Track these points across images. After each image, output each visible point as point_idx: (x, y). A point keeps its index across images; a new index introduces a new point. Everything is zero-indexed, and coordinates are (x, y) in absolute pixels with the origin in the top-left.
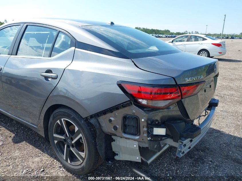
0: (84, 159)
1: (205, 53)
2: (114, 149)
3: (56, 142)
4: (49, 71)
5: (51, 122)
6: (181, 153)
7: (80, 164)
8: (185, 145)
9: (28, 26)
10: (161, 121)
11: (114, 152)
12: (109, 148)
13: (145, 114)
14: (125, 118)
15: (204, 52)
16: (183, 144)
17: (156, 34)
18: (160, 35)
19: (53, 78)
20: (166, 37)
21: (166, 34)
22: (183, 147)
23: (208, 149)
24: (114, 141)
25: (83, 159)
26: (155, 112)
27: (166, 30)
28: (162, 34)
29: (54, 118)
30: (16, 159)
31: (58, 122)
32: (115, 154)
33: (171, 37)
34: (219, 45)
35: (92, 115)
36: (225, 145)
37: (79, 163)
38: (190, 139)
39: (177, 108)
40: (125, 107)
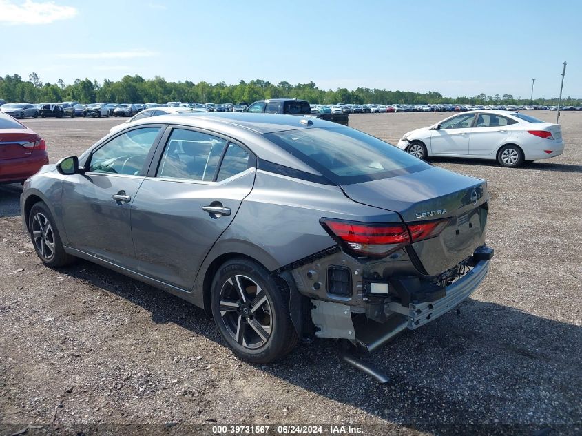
0: (270, 336)
1: (513, 151)
2: (315, 320)
3: (223, 313)
4: (216, 203)
5: (217, 283)
6: (413, 323)
7: (263, 346)
8: (419, 312)
9: (175, 130)
10: (383, 275)
11: (314, 325)
12: (307, 318)
13: (359, 264)
14: (331, 271)
15: (511, 150)
16: (416, 309)
17: (407, 102)
18: (416, 106)
19: (223, 214)
20: (432, 110)
21: (432, 104)
22: (416, 314)
23: (476, 335)
24: (315, 307)
25: (268, 336)
26: (374, 262)
27: (432, 92)
28: (421, 104)
29: (222, 274)
30: (157, 343)
31: (230, 280)
32: (316, 329)
33: (444, 110)
34: (544, 134)
35: (283, 267)
36: (508, 330)
37: (261, 343)
38: (427, 303)
39: (407, 257)
40: (330, 254)
